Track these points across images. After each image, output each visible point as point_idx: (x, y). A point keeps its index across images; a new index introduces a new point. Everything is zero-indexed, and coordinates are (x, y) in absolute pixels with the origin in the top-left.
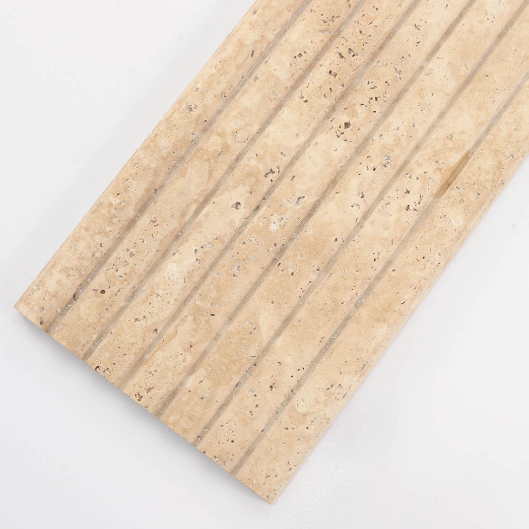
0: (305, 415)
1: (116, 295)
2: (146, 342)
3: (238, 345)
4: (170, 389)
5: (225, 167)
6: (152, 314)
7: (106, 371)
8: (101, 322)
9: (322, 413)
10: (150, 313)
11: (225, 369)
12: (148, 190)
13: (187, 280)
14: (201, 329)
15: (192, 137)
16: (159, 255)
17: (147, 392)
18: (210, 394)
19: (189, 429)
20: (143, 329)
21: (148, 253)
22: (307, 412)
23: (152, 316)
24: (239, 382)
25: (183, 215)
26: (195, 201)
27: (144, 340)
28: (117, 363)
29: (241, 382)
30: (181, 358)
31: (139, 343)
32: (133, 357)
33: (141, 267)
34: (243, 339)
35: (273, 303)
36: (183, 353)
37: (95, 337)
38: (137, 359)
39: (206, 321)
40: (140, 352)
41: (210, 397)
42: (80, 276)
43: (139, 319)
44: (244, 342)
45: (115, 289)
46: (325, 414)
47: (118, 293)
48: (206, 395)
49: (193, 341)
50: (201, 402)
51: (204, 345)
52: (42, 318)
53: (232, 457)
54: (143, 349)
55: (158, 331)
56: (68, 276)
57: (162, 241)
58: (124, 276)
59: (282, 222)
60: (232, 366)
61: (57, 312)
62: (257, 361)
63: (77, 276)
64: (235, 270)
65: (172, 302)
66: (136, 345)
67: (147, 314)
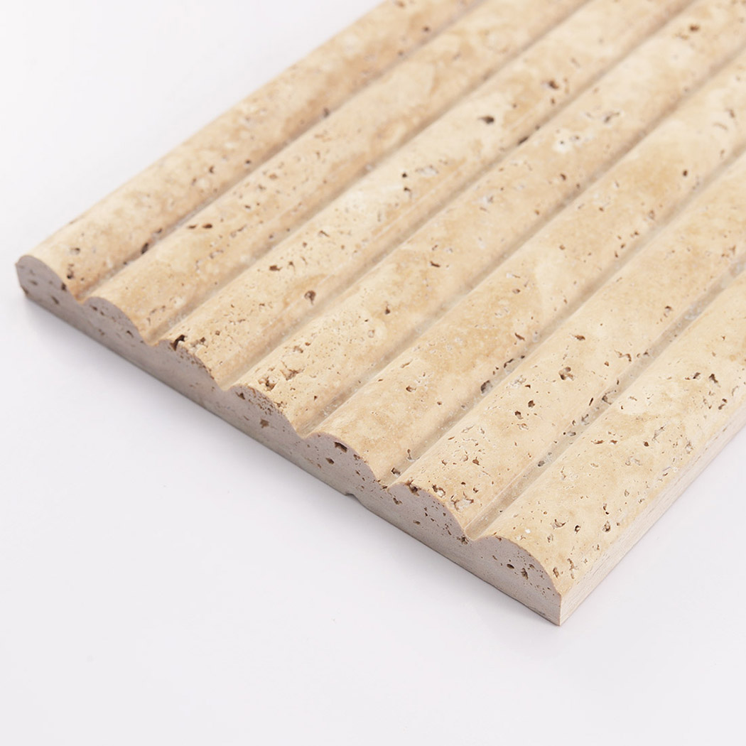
0: (638, 419)
1: (233, 235)
2: (289, 309)
3: (490, 307)
4: (337, 384)
5: (464, 82)
6: (308, 260)
7: (198, 346)
8: (198, 275)
9: (676, 421)
10: (304, 259)
11: (461, 344)
12: (312, 103)
13: (383, 217)
14: (411, 284)
15: (400, 45)
16: (328, 191)
17: (287, 379)
18: (427, 383)
19: (377, 442)
20: (286, 282)
21: (307, 180)
22: (645, 413)
23: (306, 263)
24: (488, 382)
25: (381, 134)
26: (405, 119)
27: (286, 304)
28: (224, 332)
29: (492, 383)
30: (366, 327)
31: (275, 305)
32: (259, 330)
33: (290, 201)
34: (498, 298)
35: (562, 248)
36: (371, 320)
37: (180, 303)
38: (267, 339)
39: (421, 271)
40: (274, 325)
41: (426, 388)
42: (163, 211)
43: (278, 267)
44: (502, 302)
45: (234, 224)
46: (683, 427)
47: (238, 233)
48: (419, 385)
49: (393, 302)
50: (406, 395)
51: (415, 318)
52: (72, 265)
53: (472, 495)
54: (280, 320)
55: (317, 298)
56: (139, 204)
57: (335, 167)
58: (254, 207)
59: (578, 143)
60: (477, 341)
61: (105, 264)
62: (526, 352)
63: (157, 209)
64: (484, 202)
65: (350, 249)
66: (268, 308)
67: (296, 259)
